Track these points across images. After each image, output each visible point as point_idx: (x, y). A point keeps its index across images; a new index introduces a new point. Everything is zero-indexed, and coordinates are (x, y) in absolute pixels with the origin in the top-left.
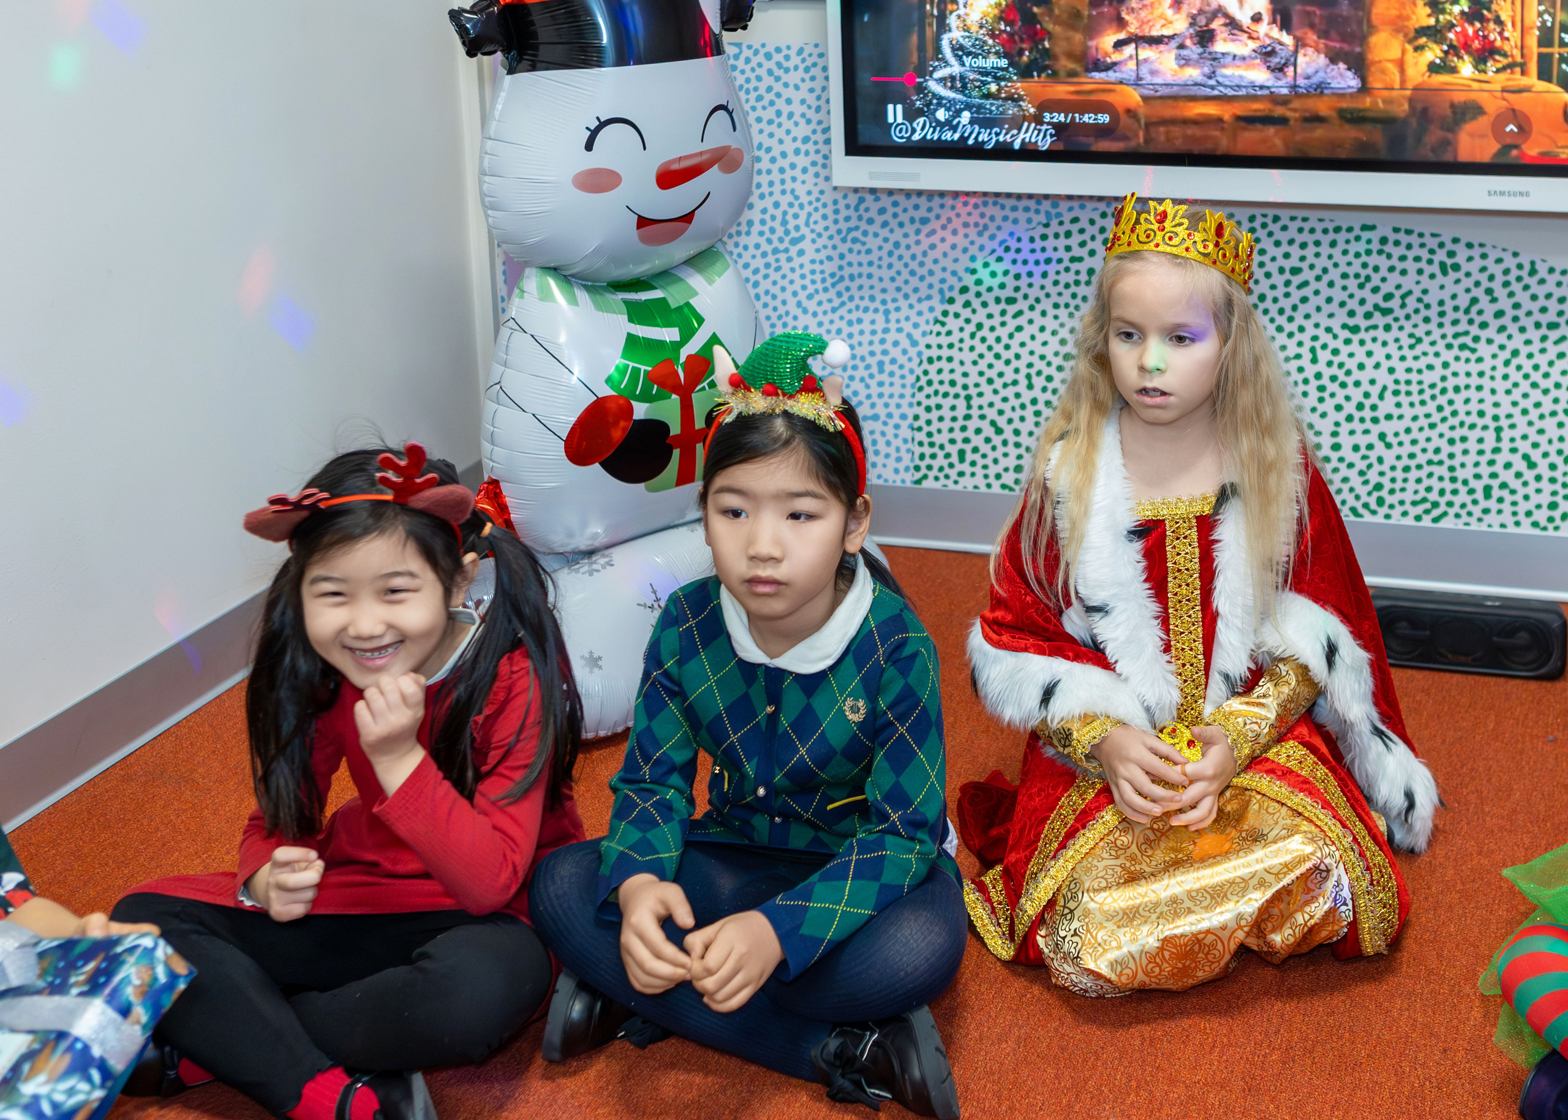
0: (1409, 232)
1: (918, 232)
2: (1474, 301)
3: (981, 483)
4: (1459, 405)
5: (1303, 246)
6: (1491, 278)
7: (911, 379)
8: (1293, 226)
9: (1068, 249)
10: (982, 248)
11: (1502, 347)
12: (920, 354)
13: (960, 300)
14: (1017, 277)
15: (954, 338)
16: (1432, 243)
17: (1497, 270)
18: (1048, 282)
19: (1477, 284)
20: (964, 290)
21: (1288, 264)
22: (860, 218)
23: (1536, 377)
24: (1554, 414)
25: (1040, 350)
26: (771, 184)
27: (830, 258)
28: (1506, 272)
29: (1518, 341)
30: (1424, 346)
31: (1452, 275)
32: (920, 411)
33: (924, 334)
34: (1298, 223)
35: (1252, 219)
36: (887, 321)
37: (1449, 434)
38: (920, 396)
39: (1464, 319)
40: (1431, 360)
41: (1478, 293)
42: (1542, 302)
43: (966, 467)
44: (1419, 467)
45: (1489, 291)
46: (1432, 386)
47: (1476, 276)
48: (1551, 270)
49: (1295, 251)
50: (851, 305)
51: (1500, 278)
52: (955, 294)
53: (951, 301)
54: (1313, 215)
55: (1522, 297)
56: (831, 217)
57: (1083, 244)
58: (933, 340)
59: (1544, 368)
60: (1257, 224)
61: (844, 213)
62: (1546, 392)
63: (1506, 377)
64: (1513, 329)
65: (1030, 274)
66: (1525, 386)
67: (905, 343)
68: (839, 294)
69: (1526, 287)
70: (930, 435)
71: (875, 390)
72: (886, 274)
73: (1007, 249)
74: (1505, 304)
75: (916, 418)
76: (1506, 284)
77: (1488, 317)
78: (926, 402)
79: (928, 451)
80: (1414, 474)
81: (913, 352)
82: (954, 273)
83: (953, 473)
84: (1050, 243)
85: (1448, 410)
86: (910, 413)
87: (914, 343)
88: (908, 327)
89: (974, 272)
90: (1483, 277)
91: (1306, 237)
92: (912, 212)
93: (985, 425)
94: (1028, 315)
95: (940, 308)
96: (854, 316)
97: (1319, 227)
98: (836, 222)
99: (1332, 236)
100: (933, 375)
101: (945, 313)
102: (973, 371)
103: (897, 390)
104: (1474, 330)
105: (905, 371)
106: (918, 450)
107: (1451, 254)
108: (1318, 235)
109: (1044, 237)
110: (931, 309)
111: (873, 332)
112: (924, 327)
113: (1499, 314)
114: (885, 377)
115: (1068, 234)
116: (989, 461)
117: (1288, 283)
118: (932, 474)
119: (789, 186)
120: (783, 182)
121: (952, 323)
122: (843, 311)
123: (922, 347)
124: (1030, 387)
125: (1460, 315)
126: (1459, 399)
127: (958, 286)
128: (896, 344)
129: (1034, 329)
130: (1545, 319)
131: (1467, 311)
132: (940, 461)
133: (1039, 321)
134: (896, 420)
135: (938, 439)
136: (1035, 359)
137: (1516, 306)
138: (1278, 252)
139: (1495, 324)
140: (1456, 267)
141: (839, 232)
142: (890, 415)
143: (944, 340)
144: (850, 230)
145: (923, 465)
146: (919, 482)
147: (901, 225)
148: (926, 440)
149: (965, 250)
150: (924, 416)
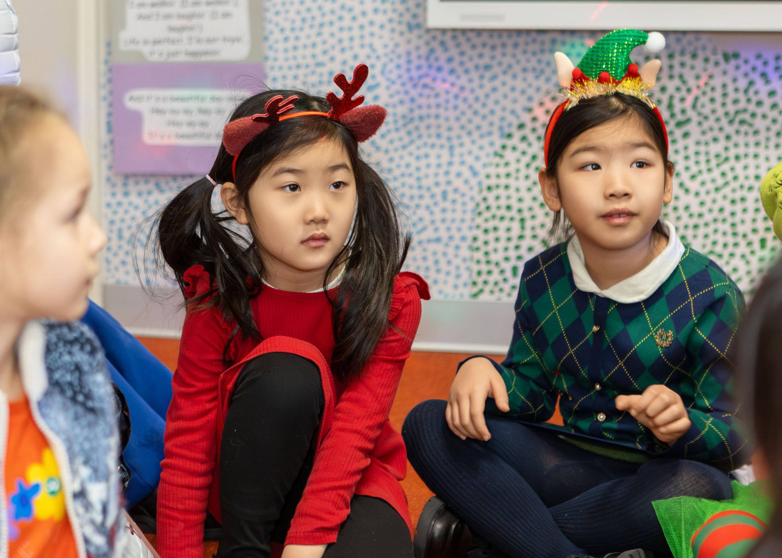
1: (481, 77)
7: (471, 205)
10: (538, 89)
12: (480, 183)
13: (518, 135)
15: (512, 168)
20: (521, 126)
22: (430, 67)
26: (352, 39)
27: (402, 102)
32: (479, 233)
33: (485, 166)
36: (452, 155)
38: (479, 220)
50: (419, 143)
52: (513, 130)
53: (509, 136)
56: (404, 66)
58: (492, 171)
61: (415, 62)
67: (467, 173)
68: (409, 133)
70: (487, 254)
71: (438, 216)
72: (452, 114)
75: (475, 239)
78: (484, 225)
79: (484, 268)
81: (474, 182)
82: (513, 112)
83: (507, 287)
86: (470, 235)
87: (475, 173)
88: (470, 160)
89: (530, 110)
92: (476, 61)
95: (498, 142)
96: (422, 152)
98: (408, 70)
100: (491, 202)
101: (504, 147)
103: (458, 215)
105: (467, 199)
106: (475, 268)
110: (492, 144)
111: (439, 166)
112: (484, 160)
114: (448, 205)
118: (488, 288)
119: (367, 40)
120: (362, 37)
121: (510, 155)
122: (412, 148)
123: (482, 177)
127: (516, 123)
128: (459, 175)
132: (496, 277)
134: (457, 241)
135: (494, 257)
141: (411, 79)
142: (451, 238)
143: (502, 171)
144: (420, 77)
145: (480, 280)
146: (475, 295)
147: (467, 71)
148: (483, 259)
149: (523, 92)
150: (482, 238)
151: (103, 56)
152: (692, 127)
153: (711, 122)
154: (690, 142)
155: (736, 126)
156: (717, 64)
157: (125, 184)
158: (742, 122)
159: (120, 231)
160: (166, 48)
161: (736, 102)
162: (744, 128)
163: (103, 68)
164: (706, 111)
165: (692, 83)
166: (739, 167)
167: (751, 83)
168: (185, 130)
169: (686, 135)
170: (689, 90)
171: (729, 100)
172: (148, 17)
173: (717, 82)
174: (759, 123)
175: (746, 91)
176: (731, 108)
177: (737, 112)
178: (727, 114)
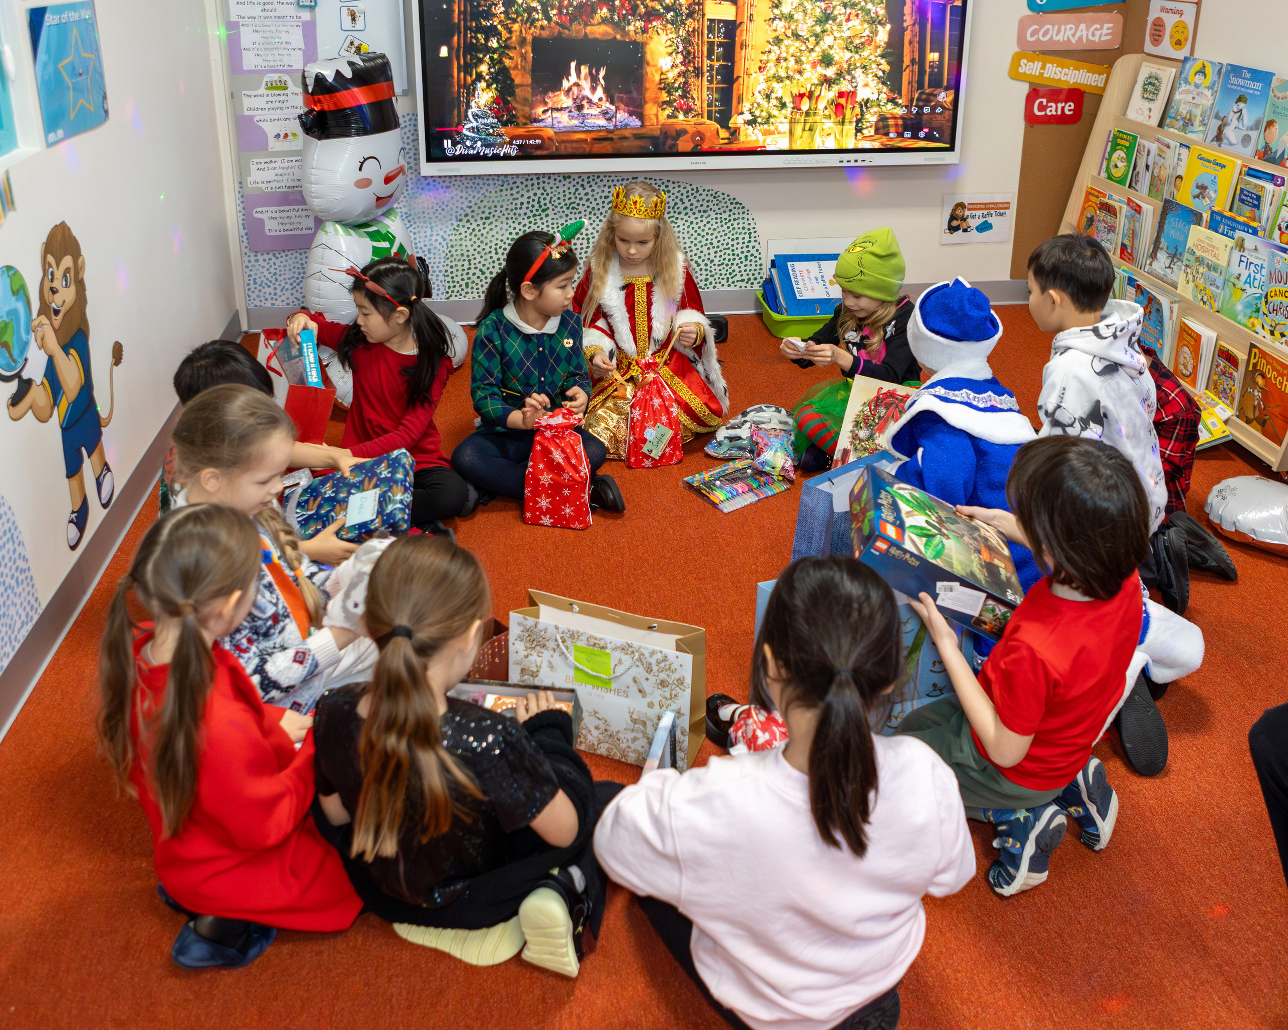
1: (445, 191)
2: (676, 204)
3: (475, 295)
5: (609, 187)
6: (682, 195)
7: (444, 255)
8: (605, 179)
9: (512, 195)
10: (474, 197)
11: (687, 221)
12: (447, 244)
13: (465, 219)
14: (490, 208)
15: (463, 236)
17: (684, 191)
18: (503, 209)
19: (677, 197)
20: (466, 215)
21: (603, 195)
22: (418, 188)
23: (699, 231)
24: (706, 245)
25: (500, 238)
28: (688, 192)
29: (692, 218)
32: (448, 268)
33: (449, 235)
34: (607, 178)
35: (589, 178)
36: (432, 231)
38: (448, 262)
39: (672, 211)
41: (677, 201)
42: (701, 203)
43: (469, 290)
45: (681, 200)
47: (676, 194)
48: (704, 190)
49: (606, 189)
50: (414, 226)
51: (685, 195)
52: (462, 217)
53: (461, 220)
54: (613, 175)
55: (694, 201)
56: (405, 188)
57: (518, 192)
58: (453, 237)
59: (702, 228)
60: (591, 180)
61: (411, 187)
62: (703, 237)
63: (688, 232)
64: (690, 213)
65: (495, 207)
66: (695, 235)
67: (440, 240)
68: (409, 221)
69: (695, 197)
70: (452, 278)
72: (431, 211)
73: (485, 197)
74: (687, 204)
75: (446, 271)
76: (688, 197)
77: (681, 209)
78: (450, 264)
79: (451, 285)
81: (444, 243)
82: (462, 208)
83: (463, 293)
84: (504, 193)
86: (443, 269)
87: (444, 239)
88: (441, 233)
89: (470, 207)
90: (679, 195)
92: (442, 184)
93: (477, 271)
94: (495, 223)
95: (456, 223)
96: (416, 231)
97: (615, 179)
98: (407, 191)
100: (453, 252)
101: (458, 226)
102: (471, 249)
103: (437, 260)
104: (676, 215)
105: (440, 252)
106: (447, 285)
107: (667, 186)
108: (615, 182)
109: (501, 190)
110: (452, 225)
111: (426, 237)
112: (449, 232)
113: (685, 208)
114: (431, 256)
115: (512, 189)
116: (479, 286)
117: (603, 202)
118: (454, 295)
121: (462, 230)
122: (411, 229)
123: (448, 241)
124: (497, 253)
125: (671, 210)
127: (463, 214)
128: (436, 240)
129: (498, 229)
130: (702, 209)
131: (673, 208)
132: (458, 288)
133: (500, 226)
134: (437, 273)
135: (456, 279)
136: (498, 242)
137: (692, 205)
138: (600, 190)
139: (684, 212)
140: (669, 191)
141: (409, 195)
142: (434, 272)
143: (458, 237)
145: (450, 291)
146: (448, 298)
147: (437, 190)
148: (451, 280)
149: (466, 198)
150: (450, 270)
151: (237, 189)
152: (549, 212)
153: (558, 209)
154: (549, 218)
155: (570, 210)
156: (560, 181)
157: (256, 256)
158: (573, 208)
159: (255, 279)
160: (274, 185)
161: (570, 199)
162: (575, 211)
163: (238, 196)
164: (556, 204)
165: (549, 191)
167: (577, 190)
168: (288, 227)
169: (547, 215)
170: (548, 194)
171: (566, 198)
172: (264, 169)
173: (561, 190)
174: (581, 208)
175: (574, 194)
176: (568, 202)
177: (571, 204)
178: (566, 205)
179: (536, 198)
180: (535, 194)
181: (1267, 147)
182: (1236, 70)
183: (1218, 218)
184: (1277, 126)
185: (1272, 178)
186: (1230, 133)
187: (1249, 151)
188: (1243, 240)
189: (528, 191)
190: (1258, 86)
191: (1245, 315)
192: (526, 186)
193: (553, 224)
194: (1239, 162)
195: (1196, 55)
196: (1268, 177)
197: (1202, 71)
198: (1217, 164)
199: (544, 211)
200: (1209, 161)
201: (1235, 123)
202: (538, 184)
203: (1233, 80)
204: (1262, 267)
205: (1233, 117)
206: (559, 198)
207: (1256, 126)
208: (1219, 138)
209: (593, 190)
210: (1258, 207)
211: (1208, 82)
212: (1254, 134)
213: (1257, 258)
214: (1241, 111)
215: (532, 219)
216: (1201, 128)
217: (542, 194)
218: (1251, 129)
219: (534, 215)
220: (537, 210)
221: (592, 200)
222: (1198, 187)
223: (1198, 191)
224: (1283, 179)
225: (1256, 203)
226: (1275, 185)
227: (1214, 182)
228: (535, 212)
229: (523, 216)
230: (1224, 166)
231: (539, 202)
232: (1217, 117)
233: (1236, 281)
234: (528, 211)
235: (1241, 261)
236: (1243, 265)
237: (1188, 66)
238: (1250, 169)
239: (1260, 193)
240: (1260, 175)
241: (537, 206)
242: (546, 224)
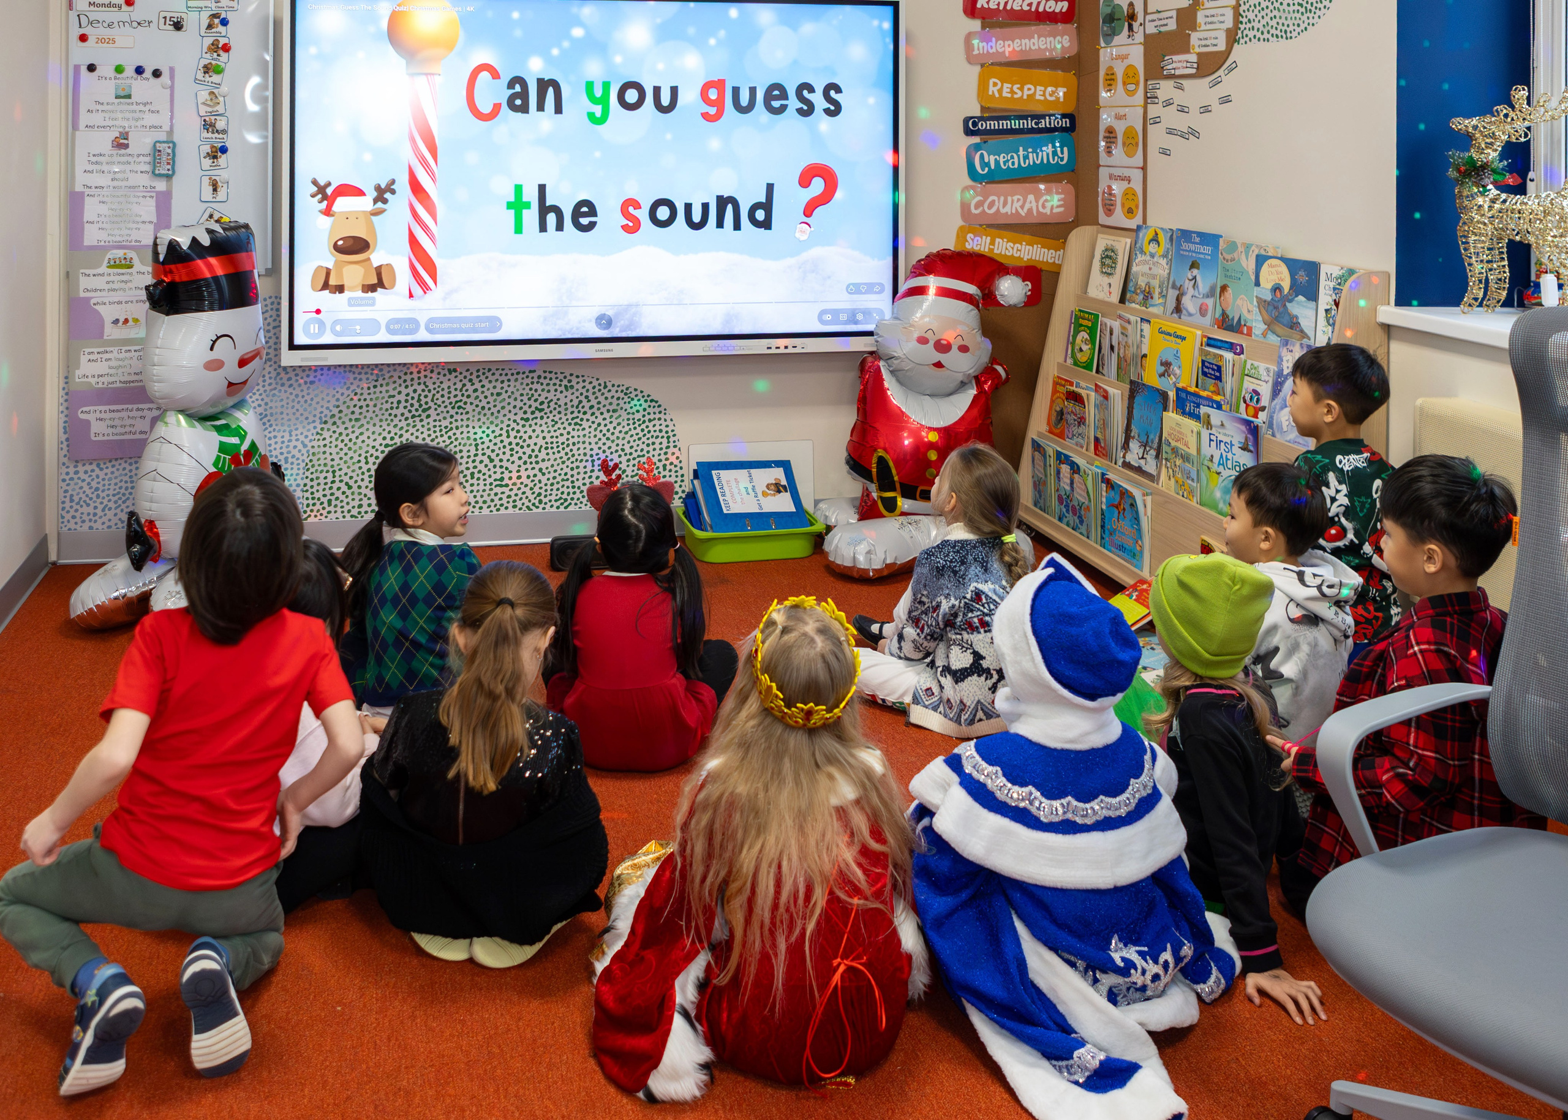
0: (550, 372)
1: (308, 388)
2: (580, 402)
3: (339, 515)
4: (575, 452)
5: (502, 382)
6: (588, 391)
7: (303, 465)
8: (498, 373)
9: (387, 391)
10: (342, 394)
11: (593, 422)
12: (308, 451)
13: (331, 421)
14: (361, 407)
15: (327, 442)
16: (561, 377)
17: (590, 387)
18: (377, 409)
19: (581, 394)
20: (333, 416)
21: (495, 391)
22: (277, 383)
23: (608, 435)
24: (617, 451)
25: (372, 444)
27: (260, 406)
28: (594, 388)
29: (600, 419)
30: (559, 425)
31: (570, 391)
32: (308, 481)
33: (311, 441)
34: (500, 371)
35: (478, 371)
36: (291, 435)
37: (571, 466)
38: (308, 474)
39: (576, 411)
40: (562, 431)
41: (582, 398)
42: (610, 400)
43: (332, 509)
44: (558, 483)
45: (587, 397)
46: (563, 443)
47: (581, 390)
48: (613, 386)
49: (499, 385)
50: (270, 429)
51: (591, 391)
52: (328, 419)
53: (326, 422)
54: (507, 367)
55: (601, 399)
56: (261, 384)
57: (394, 389)
58: (315, 443)
59: (612, 430)
60: (480, 373)
61: (268, 381)
62: (613, 441)
63: (595, 436)
64: (598, 413)
65: (367, 406)
66: (604, 440)
67: (300, 447)
69: (603, 394)
70: (312, 493)
72: (290, 411)
73: (356, 394)
74: (594, 402)
75: (305, 485)
76: (594, 393)
77: (586, 409)
78: (310, 476)
79: (311, 502)
80: (555, 487)
81: (304, 451)
82: (328, 408)
83: (325, 512)
84: (379, 389)
85: (570, 454)
86: (302, 483)
87: (305, 446)
88: (302, 438)
89: (338, 407)
90: (584, 391)
91: (503, 378)
92: (306, 379)
93: (342, 485)
94: (366, 426)
95: (319, 426)
96: (272, 435)
97: (509, 373)
98: (264, 386)
99: (515, 376)
100: (315, 462)
101: (322, 429)
102: (337, 458)
103: (295, 472)
104: (581, 416)
105: (300, 461)
106: (305, 502)
107: (570, 381)
108: (509, 377)
109: (375, 387)
110: (315, 428)
111: (283, 443)
112: (311, 437)
113: (592, 407)
114: (289, 466)
115: (387, 384)
116: (344, 504)
117: (495, 401)
118: (313, 514)
121: (326, 434)
122: (266, 433)
123: (309, 448)
124: (367, 463)
125: (574, 409)
126: (575, 448)
127: (329, 414)
128: (295, 447)
129: (369, 433)
130: (611, 408)
131: (577, 407)
132: (318, 506)
133: (372, 429)
135: (317, 495)
136: (370, 449)
137: (599, 403)
138: (491, 386)
139: (590, 412)
140: (572, 387)
141: (265, 391)
143: (322, 443)
145: (308, 509)
147: (300, 385)
148: (310, 496)
149: (334, 396)
150: (310, 484)
151: (62, 385)
152: (431, 412)
153: (442, 409)
154: (430, 420)
155: (456, 410)
156: (444, 375)
157: (76, 466)
158: (459, 407)
159: (72, 496)
160: (106, 379)
161: (456, 396)
162: (461, 411)
163: (62, 393)
164: (439, 402)
165: (431, 387)
166: (458, 432)
167: (464, 385)
168: (119, 430)
169: (428, 416)
170: (429, 391)
171: (452, 395)
172: (95, 361)
173: (445, 386)
174: (469, 408)
175: (461, 390)
176: (453, 400)
177: (457, 402)
178: (451, 403)
179: (416, 396)
180: (415, 391)
181: (1224, 314)
182: (1186, 235)
183: (1183, 395)
184: (1230, 290)
185: (1231, 347)
186: (1187, 301)
187: (1208, 320)
188: (1209, 416)
189: (407, 387)
190: (1208, 250)
191: (1224, 502)
192: (405, 381)
193: (435, 426)
194: (1199, 333)
195: (1149, 223)
196: (1226, 345)
197: (1155, 240)
198: (1177, 337)
199: (424, 411)
200: (1169, 334)
201: (1191, 292)
202: (419, 378)
203: (1185, 246)
204: (1232, 445)
205: (1188, 285)
206: (443, 396)
207: (1211, 294)
208: (1178, 309)
209: (483, 386)
210: (1219, 379)
211: (1161, 250)
212: (1210, 302)
213: (1225, 435)
214: (1195, 278)
215: (410, 421)
216: (1161, 301)
217: (423, 391)
218: (1208, 297)
219: (413, 416)
220: (417, 410)
221: (482, 397)
222: (1162, 364)
223: (1163, 369)
224: (1241, 346)
225: (1217, 374)
226: (1235, 353)
227: (1177, 357)
228: (414, 412)
229: (399, 417)
230: (1183, 339)
231: (419, 400)
232: (1174, 287)
233: (1210, 464)
234: (406, 411)
235: (1211, 440)
236: (1213, 444)
237: (1141, 235)
238: (1209, 338)
239: (1220, 363)
240: (1219, 344)
241: (416, 405)
242: (427, 427)
